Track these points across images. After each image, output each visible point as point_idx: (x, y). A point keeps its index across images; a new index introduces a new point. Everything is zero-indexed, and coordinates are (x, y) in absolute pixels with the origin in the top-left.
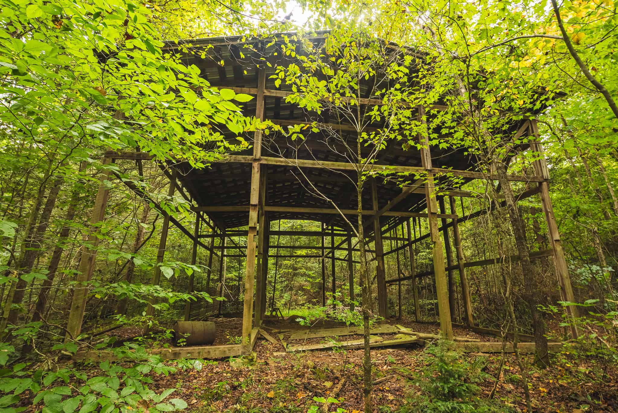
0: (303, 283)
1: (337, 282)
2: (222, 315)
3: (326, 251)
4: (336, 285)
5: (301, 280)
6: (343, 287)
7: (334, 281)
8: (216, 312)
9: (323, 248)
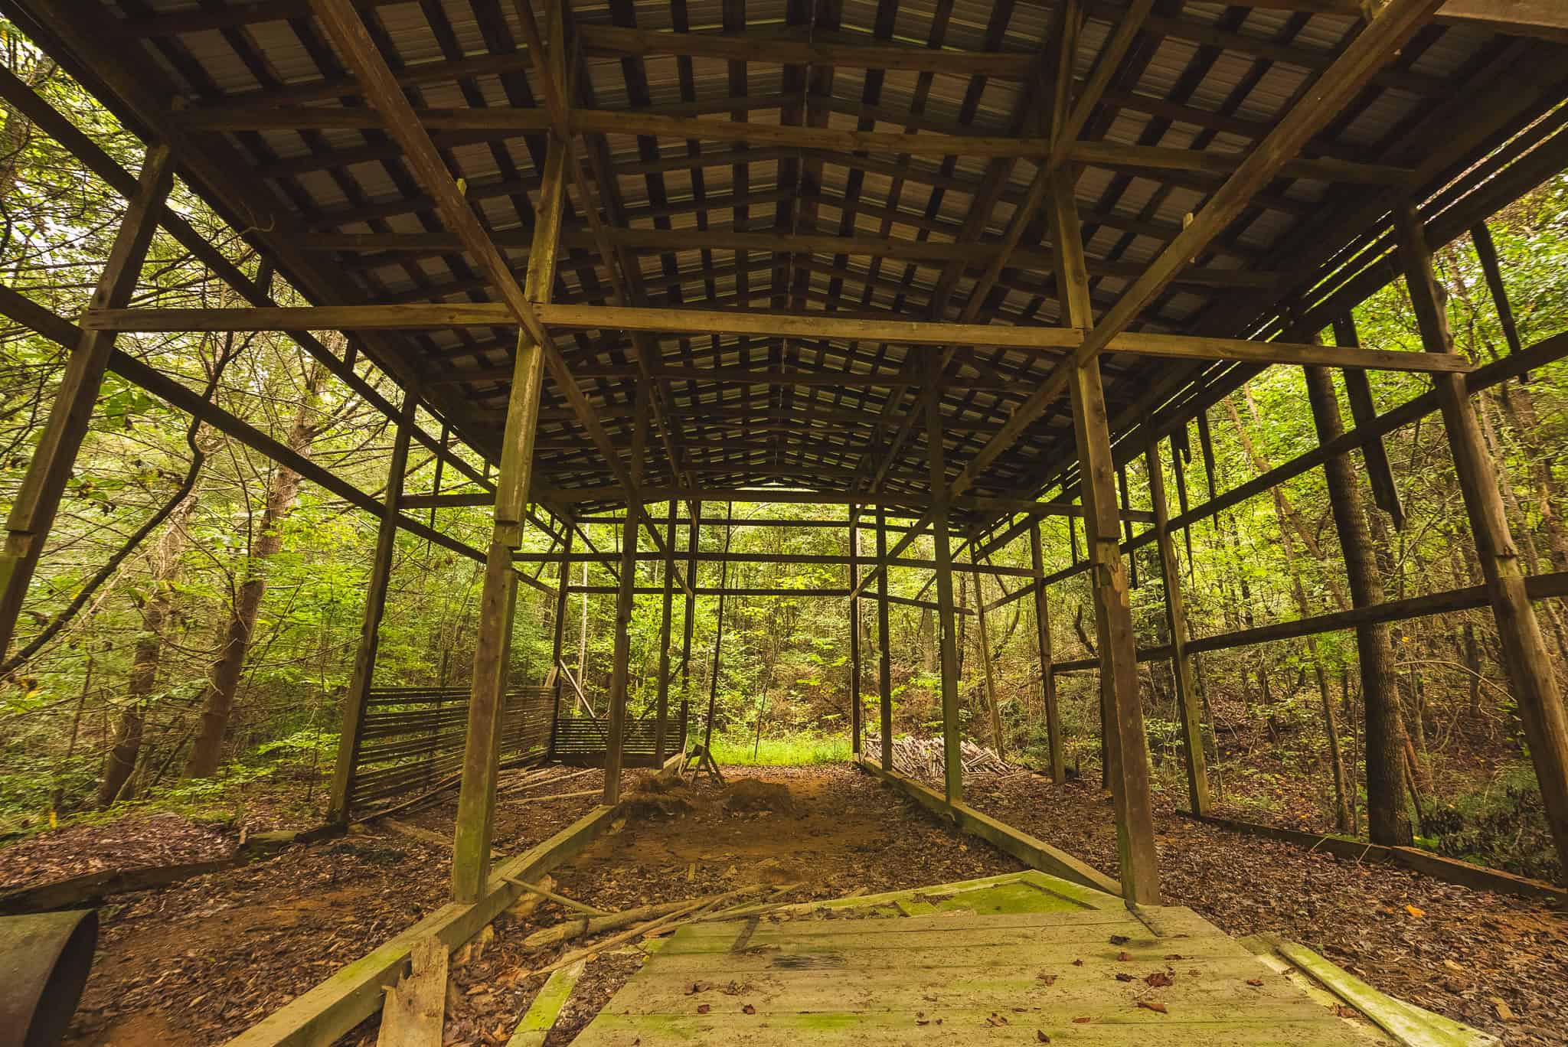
0: (804, 668)
1: (893, 667)
2: (559, 757)
3: (863, 571)
4: (893, 675)
5: (800, 661)
6: (913, 680)
7: (885, 663)
8: (540, 749)
9: (853, 560)
